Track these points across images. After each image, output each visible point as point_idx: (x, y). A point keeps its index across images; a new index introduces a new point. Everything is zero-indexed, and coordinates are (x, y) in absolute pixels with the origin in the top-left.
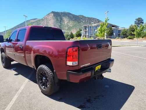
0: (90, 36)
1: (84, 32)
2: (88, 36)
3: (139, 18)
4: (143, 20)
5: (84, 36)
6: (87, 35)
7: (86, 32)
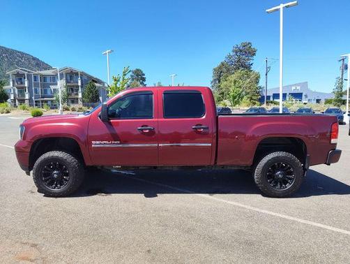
0: (36, 102)
1: (14, 90)
2: (30, 100)
3: (138, 70)
4: (144, 75)
5: (15, 100)
6: (27, 97)
7: (22, 90)
